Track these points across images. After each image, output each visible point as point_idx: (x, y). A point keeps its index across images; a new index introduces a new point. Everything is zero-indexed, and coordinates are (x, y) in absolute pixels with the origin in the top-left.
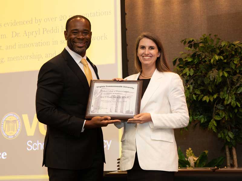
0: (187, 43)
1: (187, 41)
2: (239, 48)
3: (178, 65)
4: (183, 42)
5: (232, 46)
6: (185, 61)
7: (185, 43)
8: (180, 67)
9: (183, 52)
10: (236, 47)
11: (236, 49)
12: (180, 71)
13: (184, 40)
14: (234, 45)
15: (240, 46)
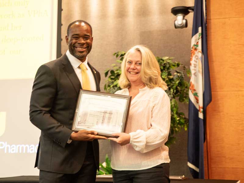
0: (119, 56)
1: (119, 54)
2: (168, 64)
3: (110, 77)
4: (116, 55)
5: (161, 61)
6: (117, 73)
7: (117, 56)
8: (112, 79)
9: (114, 65)
10: (165, 62)
11: (164, 64)
12: (111, 83)
13: (116, 53)
14: (163, 61)
15: (168, 61)
